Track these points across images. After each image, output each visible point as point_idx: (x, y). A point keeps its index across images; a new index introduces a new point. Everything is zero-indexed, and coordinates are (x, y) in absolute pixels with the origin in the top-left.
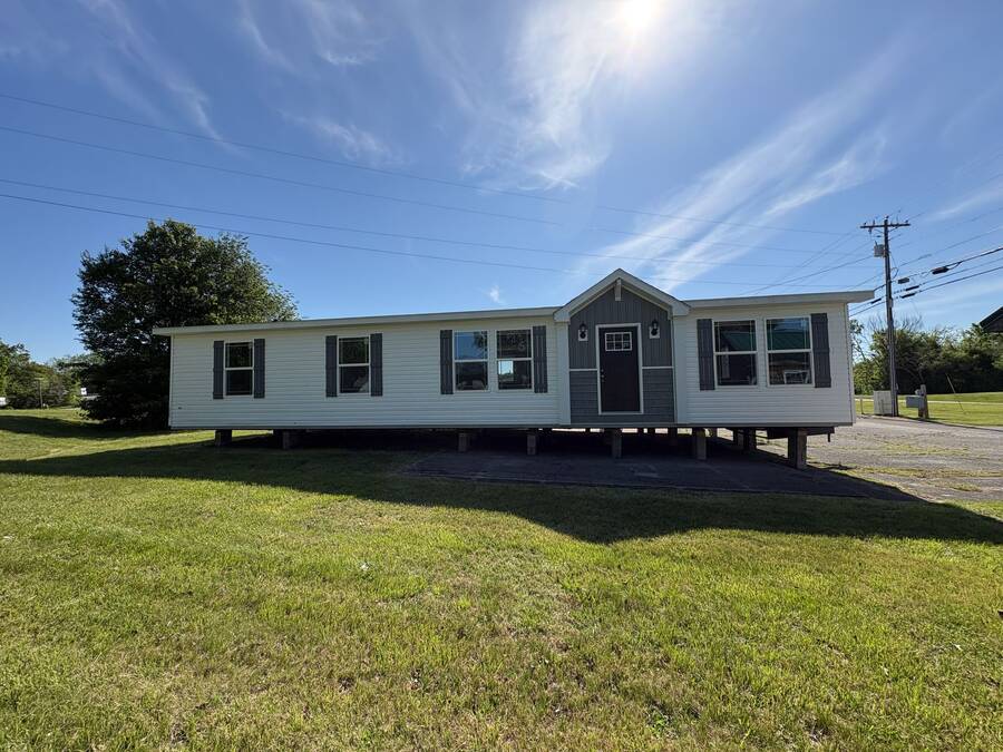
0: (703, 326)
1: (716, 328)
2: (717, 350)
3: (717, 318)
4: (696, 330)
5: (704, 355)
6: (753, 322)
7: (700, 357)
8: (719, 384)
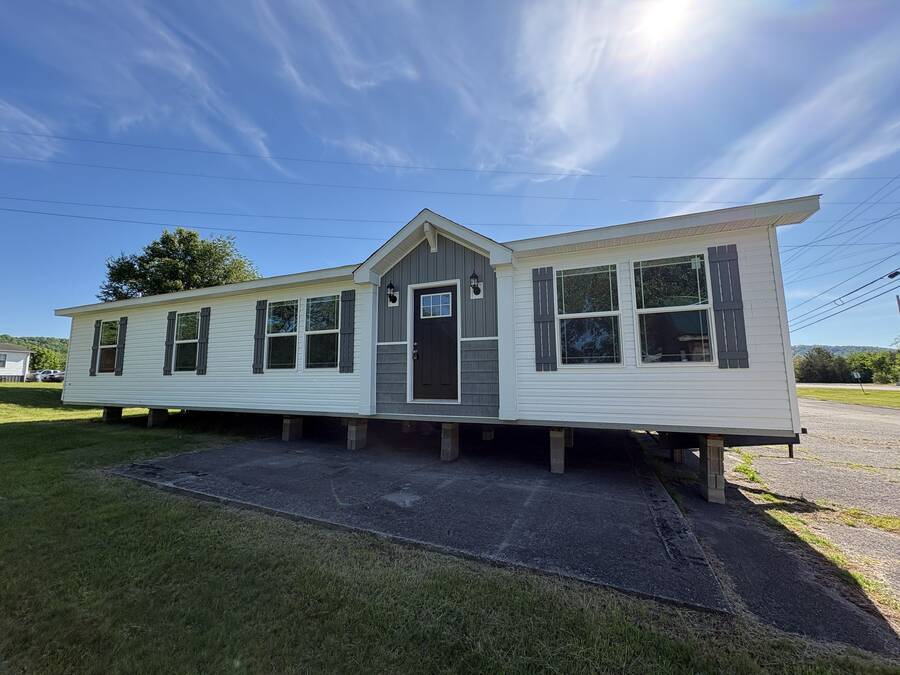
0: (541, 278)
1: (559, 280)
2: (560, 313)
3: (561, 265)
4: (531, 284)
5: (542, 321)
6: (614, 267)
7: (537, 323)
8: (564, 362)
